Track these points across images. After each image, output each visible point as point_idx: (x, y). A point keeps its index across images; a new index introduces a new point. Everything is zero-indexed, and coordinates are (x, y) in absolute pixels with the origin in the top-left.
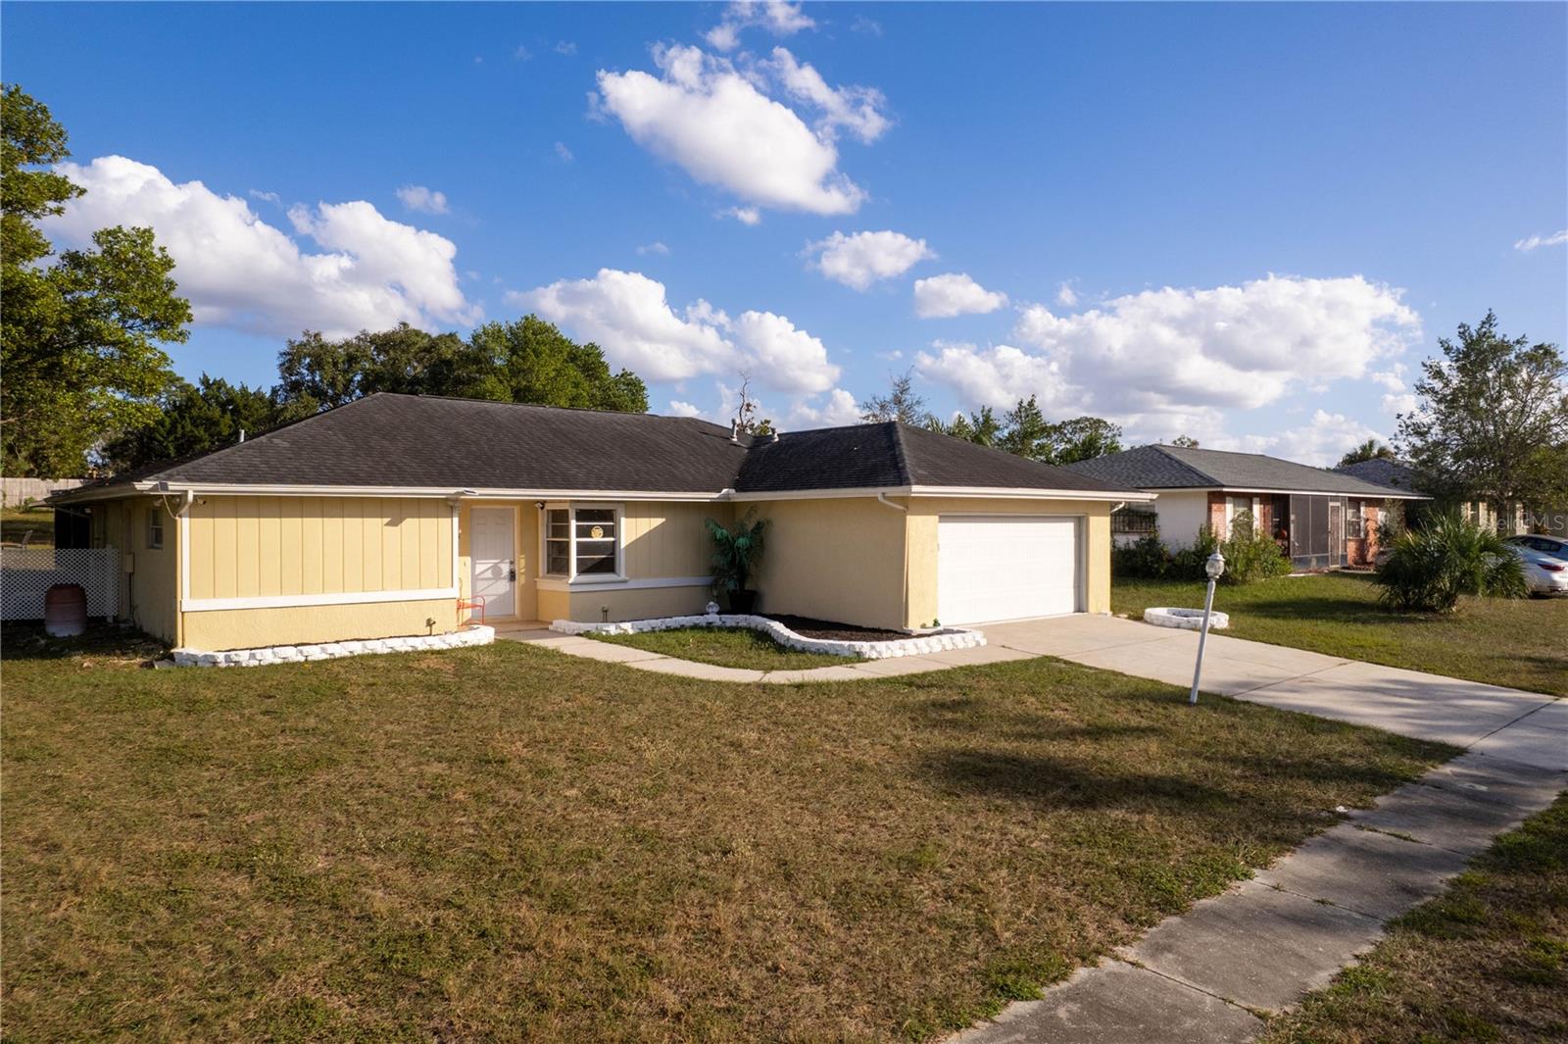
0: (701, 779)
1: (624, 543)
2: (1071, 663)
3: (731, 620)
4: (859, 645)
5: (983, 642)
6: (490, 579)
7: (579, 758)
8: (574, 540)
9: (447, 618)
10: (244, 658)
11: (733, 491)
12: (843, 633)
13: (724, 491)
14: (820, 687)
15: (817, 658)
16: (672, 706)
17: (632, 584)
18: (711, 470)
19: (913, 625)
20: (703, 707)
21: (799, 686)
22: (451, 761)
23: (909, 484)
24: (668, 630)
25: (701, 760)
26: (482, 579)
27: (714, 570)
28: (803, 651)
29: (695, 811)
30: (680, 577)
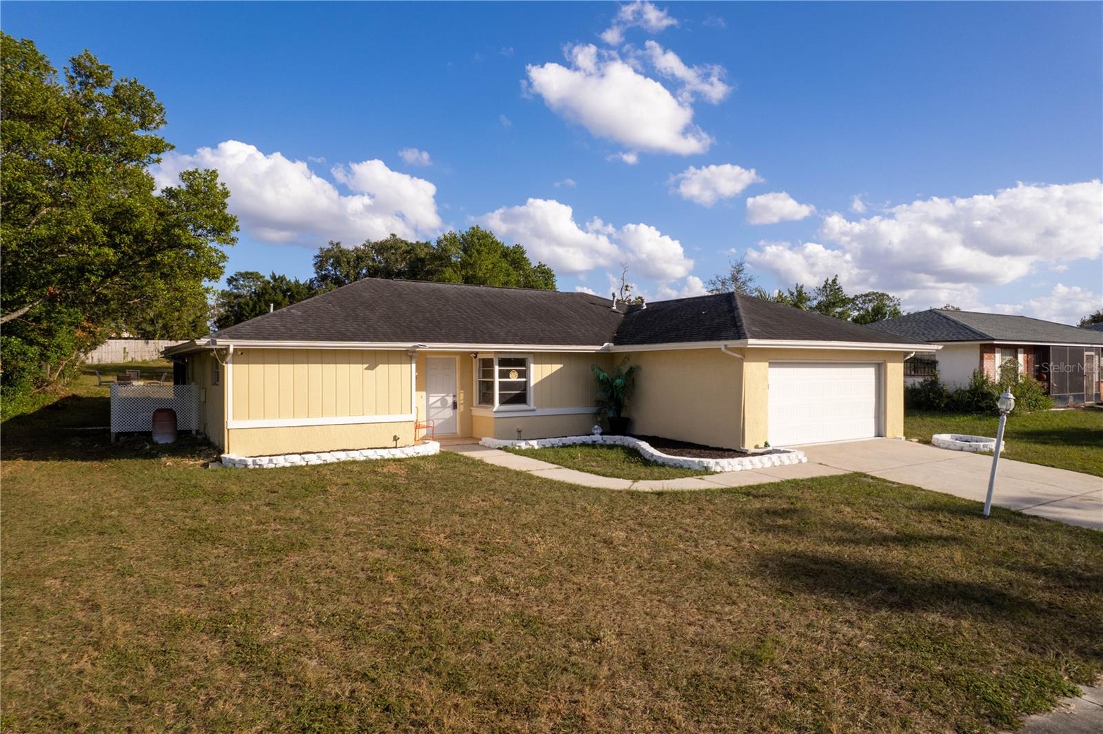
0: (578, 571)
1: (532, 383)
2: (876, 478)
3: (610, 439)
4: (706, 461)
5: (805, 460)
6: (439, 407)
7: (486, 549)
8: (497, 380)
9: (407, 435)
10: (265, 462)
11: (612, 344)
12: (694, 451)
13: (606, 344)
14: (677, 496)
15: (674, 471)
16: (560, 508)
17: (539, 412)
18: (596, 329)
19: (749, 446)
20: (584, 509)
21: (660, 494)
22: (390, 548)
23: (746, 338)
24: (564, 446)
25: (580, 555)
26: (434, 408)
27: (598, 403)
28: (663, 465)
29: (572, 600)
30: (573, 408)
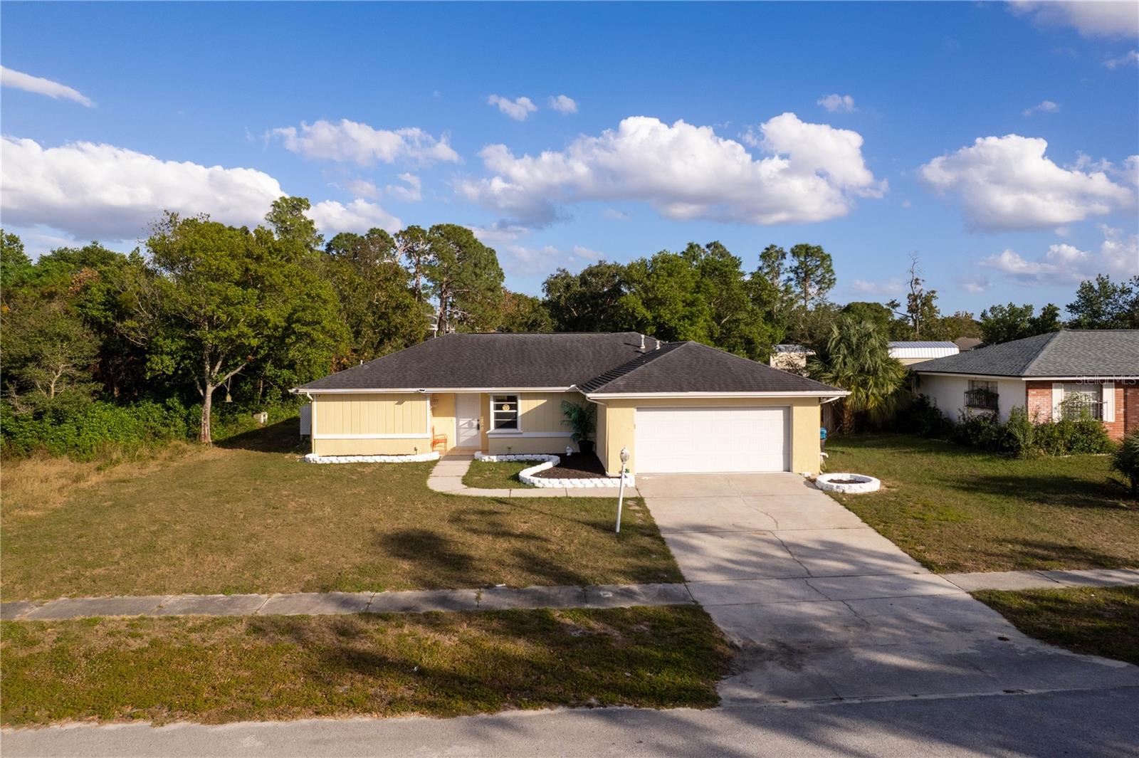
1: (520, 413)
5: (632, 485)
6: (467, 428)
8: (492, 412)
9: (423, 448)
13: (572, 386)
17: (525, 435)
19: (612, 471)
26: (462, 428)
